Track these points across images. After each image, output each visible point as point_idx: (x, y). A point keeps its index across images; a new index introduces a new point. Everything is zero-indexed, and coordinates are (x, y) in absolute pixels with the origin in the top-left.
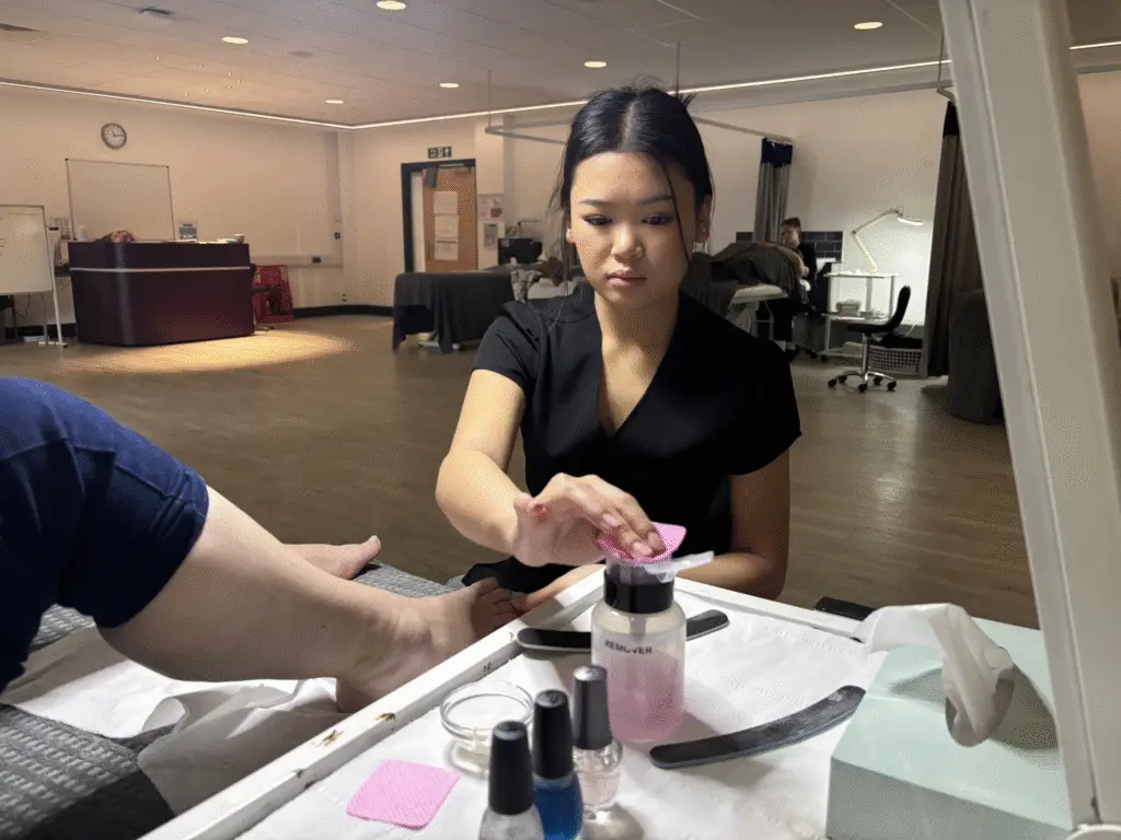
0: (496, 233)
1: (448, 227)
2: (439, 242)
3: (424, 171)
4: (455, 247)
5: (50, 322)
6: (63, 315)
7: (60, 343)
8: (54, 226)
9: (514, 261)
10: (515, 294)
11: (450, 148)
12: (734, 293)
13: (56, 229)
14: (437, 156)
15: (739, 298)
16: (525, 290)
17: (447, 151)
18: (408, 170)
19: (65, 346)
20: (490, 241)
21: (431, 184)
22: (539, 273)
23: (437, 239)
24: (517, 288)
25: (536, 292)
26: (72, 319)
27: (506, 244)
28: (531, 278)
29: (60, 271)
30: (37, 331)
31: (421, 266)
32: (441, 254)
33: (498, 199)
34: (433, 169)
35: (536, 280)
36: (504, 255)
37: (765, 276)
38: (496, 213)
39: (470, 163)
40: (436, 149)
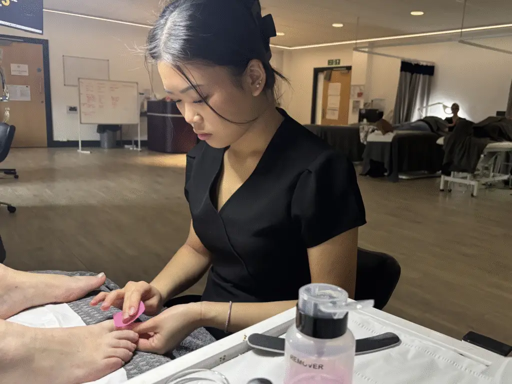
0: (358, 106)
1: (334, 101)
2: (329, 109)
3: (325, 72)
4: (337, 113)
5: (136, 139)
6: (142, 136)
7: (139, 149)
8: (142, 92)
9: (365, 120)
10: (361, 138)
11: (339, 60)
12: (486, 145)
13: (143, 94)
14: (332, 64)
15: (490, 148)
16: (366, 136)
17: (338, 61)
18: (317, 71)
19: (140, 151)
20: (355, 110)
21: (328, 79)
22: (375, 128)
23: (328, 108)
24: (362, 135)
25: (372, 138)
26: (145, 138)
27: (363, 112)
28: (370, 130)
29: (142, 114)
30: (129, 143)
31: (319, 122)
32: (329, 116)
33: (362, 88)
34: (329, 71)
35: (373, 131)
36: (361, 117)
37: (509, 137)
38: (360, 95)
39: (349, 68)
40: (332, 60)
